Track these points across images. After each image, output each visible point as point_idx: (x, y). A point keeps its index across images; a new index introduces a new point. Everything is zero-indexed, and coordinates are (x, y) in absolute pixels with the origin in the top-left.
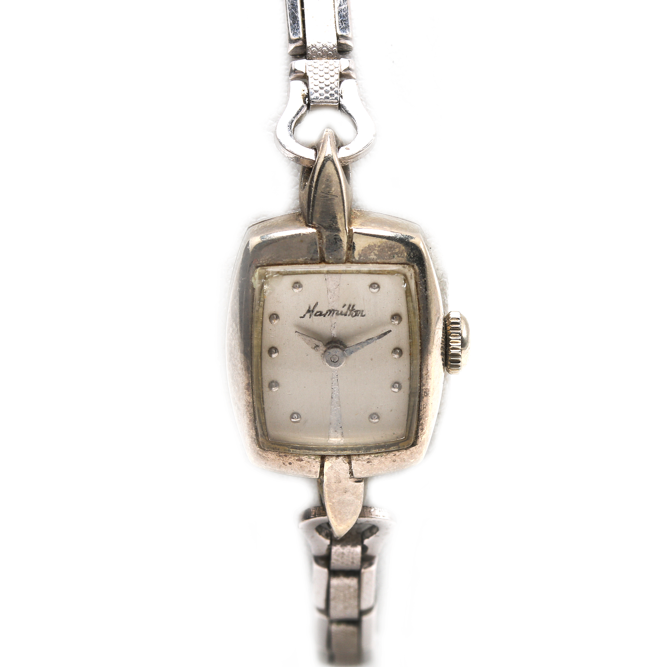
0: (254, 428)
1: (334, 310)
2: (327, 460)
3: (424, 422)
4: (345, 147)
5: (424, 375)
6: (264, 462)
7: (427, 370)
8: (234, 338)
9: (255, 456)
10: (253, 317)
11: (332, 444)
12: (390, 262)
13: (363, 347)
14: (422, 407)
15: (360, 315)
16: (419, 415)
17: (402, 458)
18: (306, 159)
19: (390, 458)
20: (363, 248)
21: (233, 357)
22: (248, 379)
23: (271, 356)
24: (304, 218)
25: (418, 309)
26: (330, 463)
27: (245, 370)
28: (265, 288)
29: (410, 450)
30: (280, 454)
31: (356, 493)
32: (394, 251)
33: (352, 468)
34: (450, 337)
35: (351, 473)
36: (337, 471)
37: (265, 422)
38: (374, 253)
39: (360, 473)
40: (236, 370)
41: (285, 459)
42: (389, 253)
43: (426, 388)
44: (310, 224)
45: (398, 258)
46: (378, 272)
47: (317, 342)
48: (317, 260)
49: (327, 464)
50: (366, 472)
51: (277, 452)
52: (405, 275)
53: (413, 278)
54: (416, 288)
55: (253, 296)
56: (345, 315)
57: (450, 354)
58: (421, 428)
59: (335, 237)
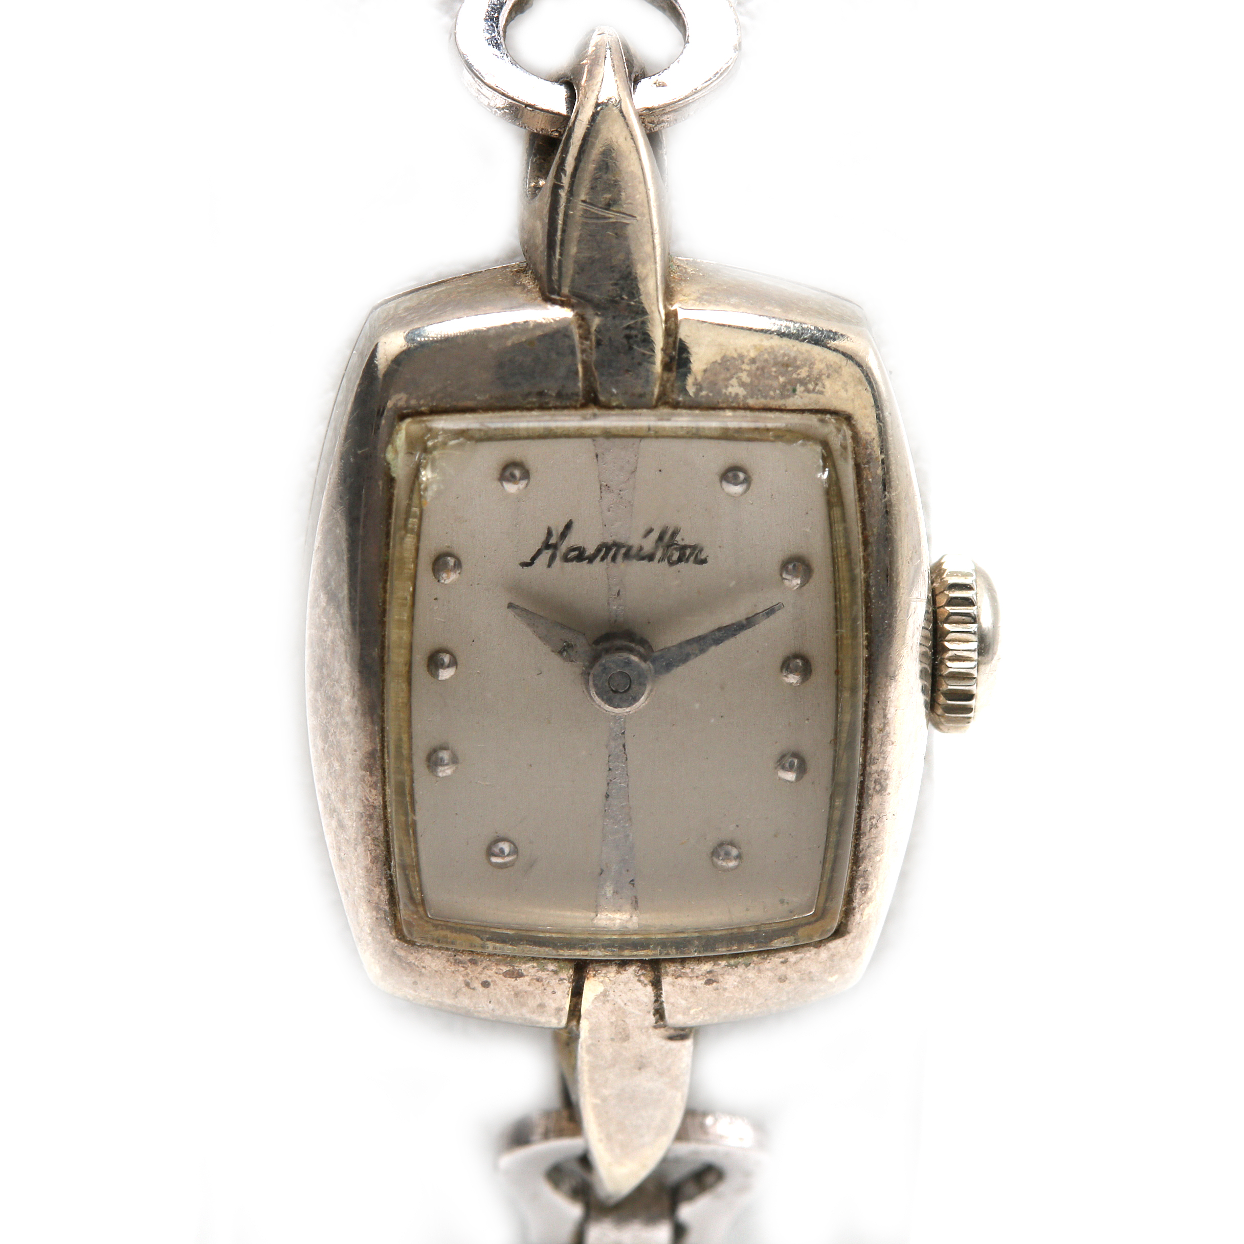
0: (384, 882)
1: (617, 545)
2: (592, 973)
3: (869, 869)
4: (654, 79)
5: (876, 731)
6: (409, 980)
7: (885, 716)
8: (334, 622)
9: (387, 962)
10: (388, 560)
11: (607, 931)
12: (783, 407)
13: (702, 651)
14: (866, 825)
15: (692, 558)
16: (856, 846)
17: (805, 970)
18: (542, 110)
19: (772, 970)
20: (706, 364)
21: (329, 676)
22: (372, 741)
23: (435, 675)
24: (535, 279)
25: (861, 541)
26: (602, 982)
27: (364, 714)
28: (424, 479)
29: (829, 949)
30: (457, 957)
31: (669, 1069)
32: (795, 376)
33: (663, 999)
34: (947, 627)
35: (659, 1013)
36: (620, 1008)
37: (418, 864)
38: (737, 378)
39: (684, 1014)
40: (335, 715)
41: (472, 971)
42: (782, 379)
43: (880, 768)
44: (554, 294)
45: (806, 394)
46: (747, 436)
47: (569, 636)
48: (576, 398)
49: (592, 987)
50: (701, 1011)
51: (447, 949)
52: (825, 444)
53: (850, 455)
54: (855, 482)
55: (390, 501)
56: (651, 558)
57: (946, 672)
58: (863, 885)
59: (627, 332)
